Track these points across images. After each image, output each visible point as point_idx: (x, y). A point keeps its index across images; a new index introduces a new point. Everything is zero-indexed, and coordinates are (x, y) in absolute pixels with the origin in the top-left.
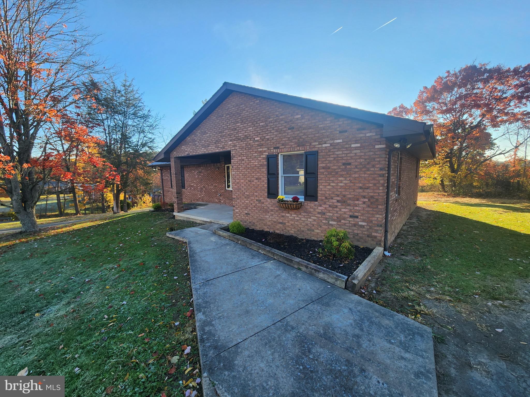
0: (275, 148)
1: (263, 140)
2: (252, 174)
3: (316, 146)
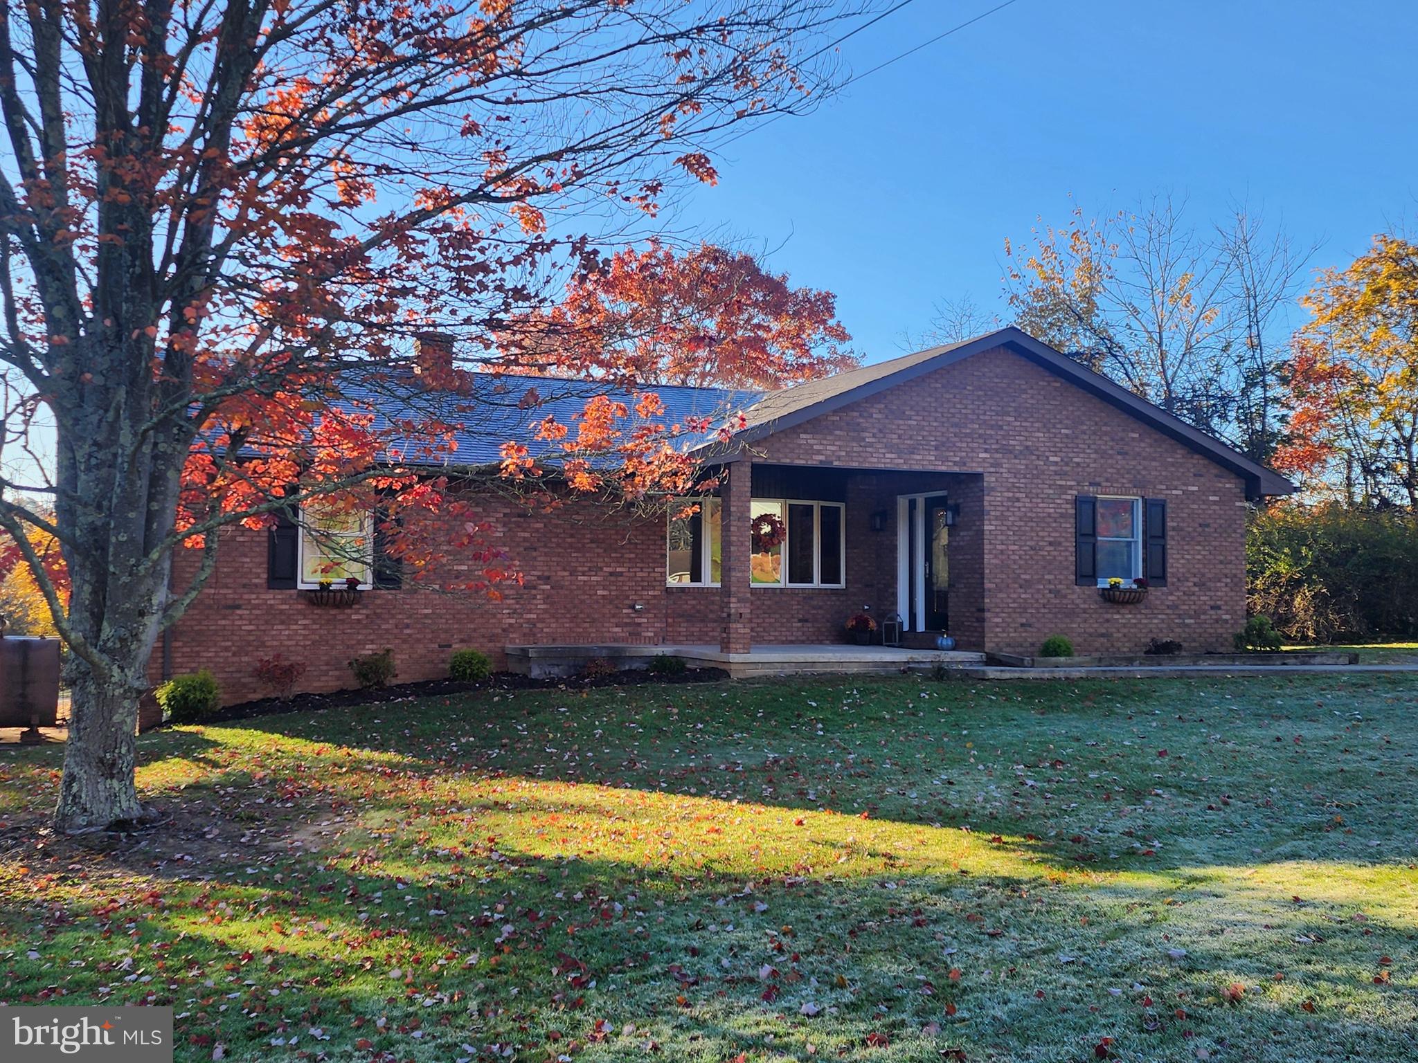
0: (1091, 484)
1: (1067, 464)
2: (1041, 534)
3: (1161, 492)
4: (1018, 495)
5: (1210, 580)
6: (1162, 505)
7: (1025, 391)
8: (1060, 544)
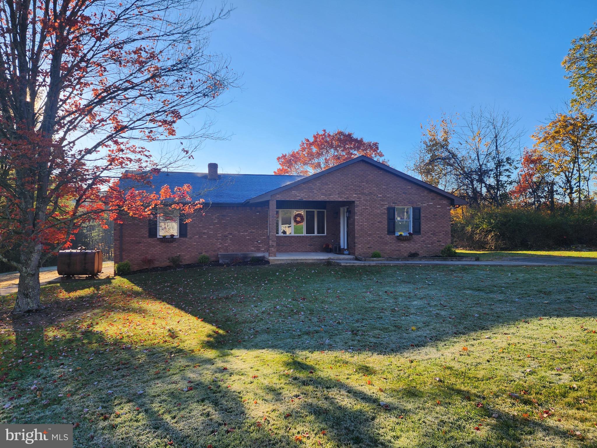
0: (393, 203)
1: (385, 197)
2: (375, 219)
3: (420, 205)
4: (367, 207)
5: (437, 232)
6: (419, 209)
7: (369, 175)
8: (382, 222)
